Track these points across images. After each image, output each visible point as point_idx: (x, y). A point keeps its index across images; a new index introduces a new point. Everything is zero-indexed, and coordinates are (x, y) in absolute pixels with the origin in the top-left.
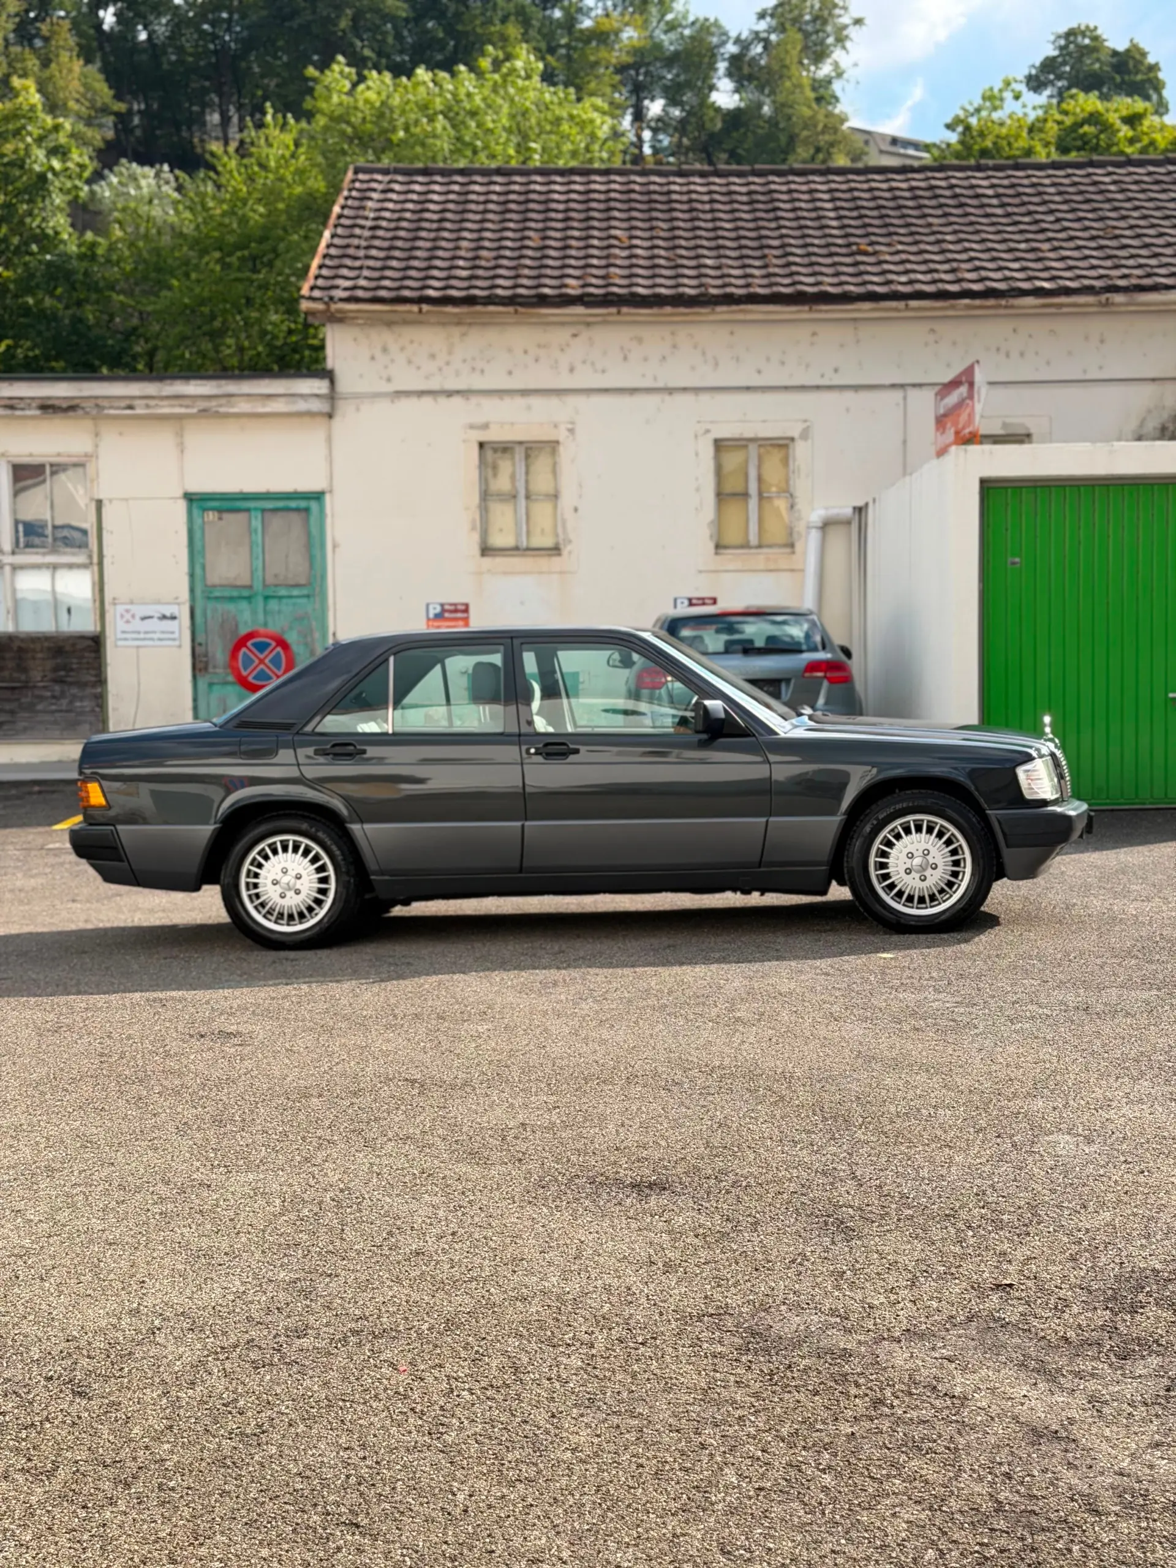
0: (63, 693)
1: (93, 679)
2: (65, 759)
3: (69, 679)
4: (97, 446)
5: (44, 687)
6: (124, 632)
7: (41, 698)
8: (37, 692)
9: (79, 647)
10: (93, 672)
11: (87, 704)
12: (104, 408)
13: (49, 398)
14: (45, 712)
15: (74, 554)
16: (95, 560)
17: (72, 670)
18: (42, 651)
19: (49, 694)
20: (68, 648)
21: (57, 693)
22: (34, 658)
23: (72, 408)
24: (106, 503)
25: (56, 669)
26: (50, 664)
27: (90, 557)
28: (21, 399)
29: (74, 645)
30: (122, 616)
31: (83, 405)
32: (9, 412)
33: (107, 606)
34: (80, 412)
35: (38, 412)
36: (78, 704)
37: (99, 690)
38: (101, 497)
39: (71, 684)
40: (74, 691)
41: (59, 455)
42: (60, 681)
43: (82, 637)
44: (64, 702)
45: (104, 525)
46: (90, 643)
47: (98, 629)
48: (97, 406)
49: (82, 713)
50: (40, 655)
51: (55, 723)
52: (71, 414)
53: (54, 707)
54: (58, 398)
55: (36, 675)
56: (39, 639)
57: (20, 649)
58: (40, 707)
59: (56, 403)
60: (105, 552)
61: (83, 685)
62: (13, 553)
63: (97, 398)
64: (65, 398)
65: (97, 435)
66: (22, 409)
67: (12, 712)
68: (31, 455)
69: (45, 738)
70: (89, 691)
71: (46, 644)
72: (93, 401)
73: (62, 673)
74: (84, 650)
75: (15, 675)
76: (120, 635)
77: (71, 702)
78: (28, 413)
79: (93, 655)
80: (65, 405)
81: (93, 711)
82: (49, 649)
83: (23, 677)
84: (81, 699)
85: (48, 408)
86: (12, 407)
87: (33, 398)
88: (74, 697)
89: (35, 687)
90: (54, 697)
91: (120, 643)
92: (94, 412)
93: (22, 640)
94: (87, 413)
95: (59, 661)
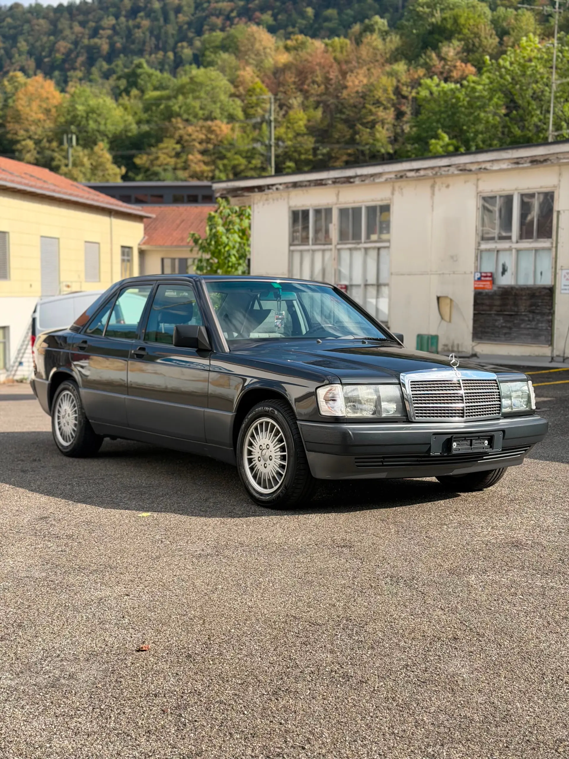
0: (533, 318)
1: (548, 311)
2: (532, 355)
3: (537, 311)
4: (560, 181)
5: (525, 315)
6: (565, 285)
7: (523, 320)
8: (522, 317)
9: (543, 293)
10: (548, 307)
11: (543, 325)
12: (561, 159)
13: (535, 156)
14: (525, 328)
15: (545, 242)
16: (554, 245)
17: (538, 306)
18: (525, 295)
19: (527, 319)
20: (537, 294)
21: (531, 319)
22: (521, 299)
23: (545, 160)
24: (562, 212)
25: (531, 306)
26: (528, 303)
27: (552, 243)
28: (522, 158)
29: (540, 292)
30: (565, 276)
31: (551, 158)
32: (516, 166)
33: (558, 271)
34: (549, 162)
35: (529, 165)
36: (540, 325)
37: (550, 318)
38: (559, 209)
39: (538, 314)
40: (539, 317)
41: (541, 187)
42: (532, 312)
43: (545, 288)
44: (534, 323)
45: (560, 225)
46: (547, 291)
47: (553, 284)
48: (557, 158)
49: (542, 330)
50: (524, 298)
51: (529, 335)
52: (545, 164)
53: (528, 326)
54: (539, 156)
55: (522, 308)
56: (524, 288)
57: (516, 295)
58: (522, 326)
59: (538, 158)
60: (559, 240)
61: (543, 314)
62: (517, 242)
63: (557, 153)
64: (542, 155)
65: (560, 174)
66: (522, 164)
67: (510, 328)
68: (528, 189)
69: (524, 343)
70: (546, 318)
71: (528, 292)
72: (556, 156)
73: (534, 308)
74: (544, 295)
75: (513, 308)
76: (563, 287)
77: (537, 324)
78: (525, 165)
79: (549, 298)
80: (542, 159)
81: (547, 329)
82: (529, 294)
83: (516, 309)
84: (542, 322)
85: (535, 162)
86: (518, 163)
87: (527, 157)
88: (538, 320)
89: (521, 315)
90: (529, 320)
91: (562, 291)
92: (555, 162)
93: (517, 289)
94: (552, 163)
95: (532, 301)
